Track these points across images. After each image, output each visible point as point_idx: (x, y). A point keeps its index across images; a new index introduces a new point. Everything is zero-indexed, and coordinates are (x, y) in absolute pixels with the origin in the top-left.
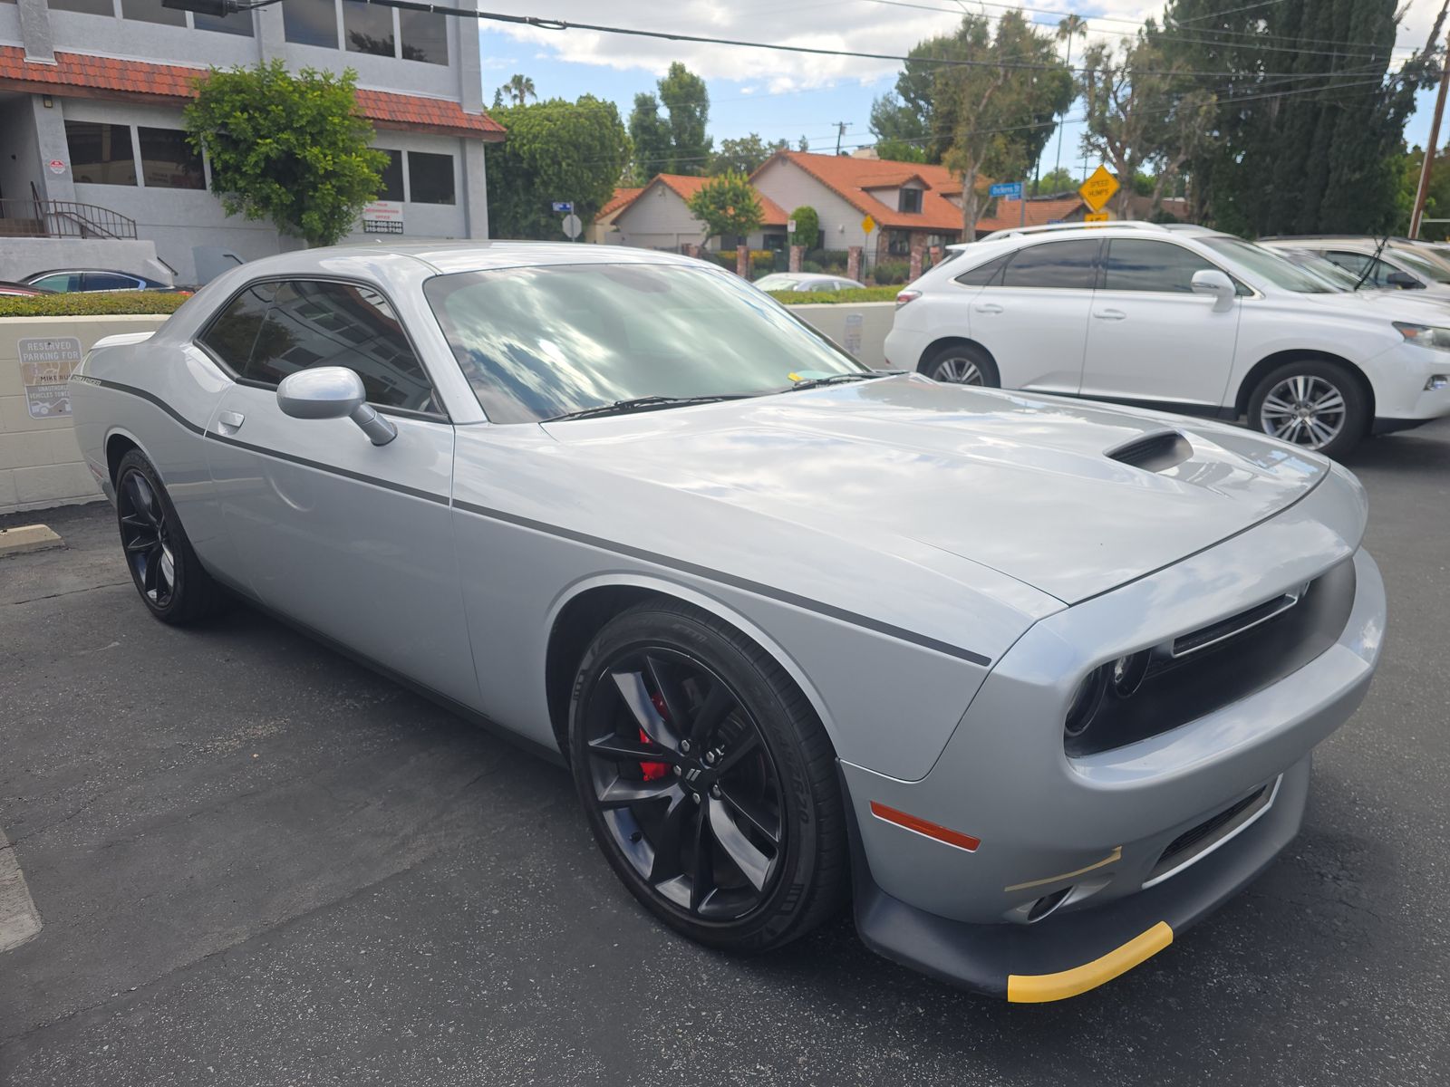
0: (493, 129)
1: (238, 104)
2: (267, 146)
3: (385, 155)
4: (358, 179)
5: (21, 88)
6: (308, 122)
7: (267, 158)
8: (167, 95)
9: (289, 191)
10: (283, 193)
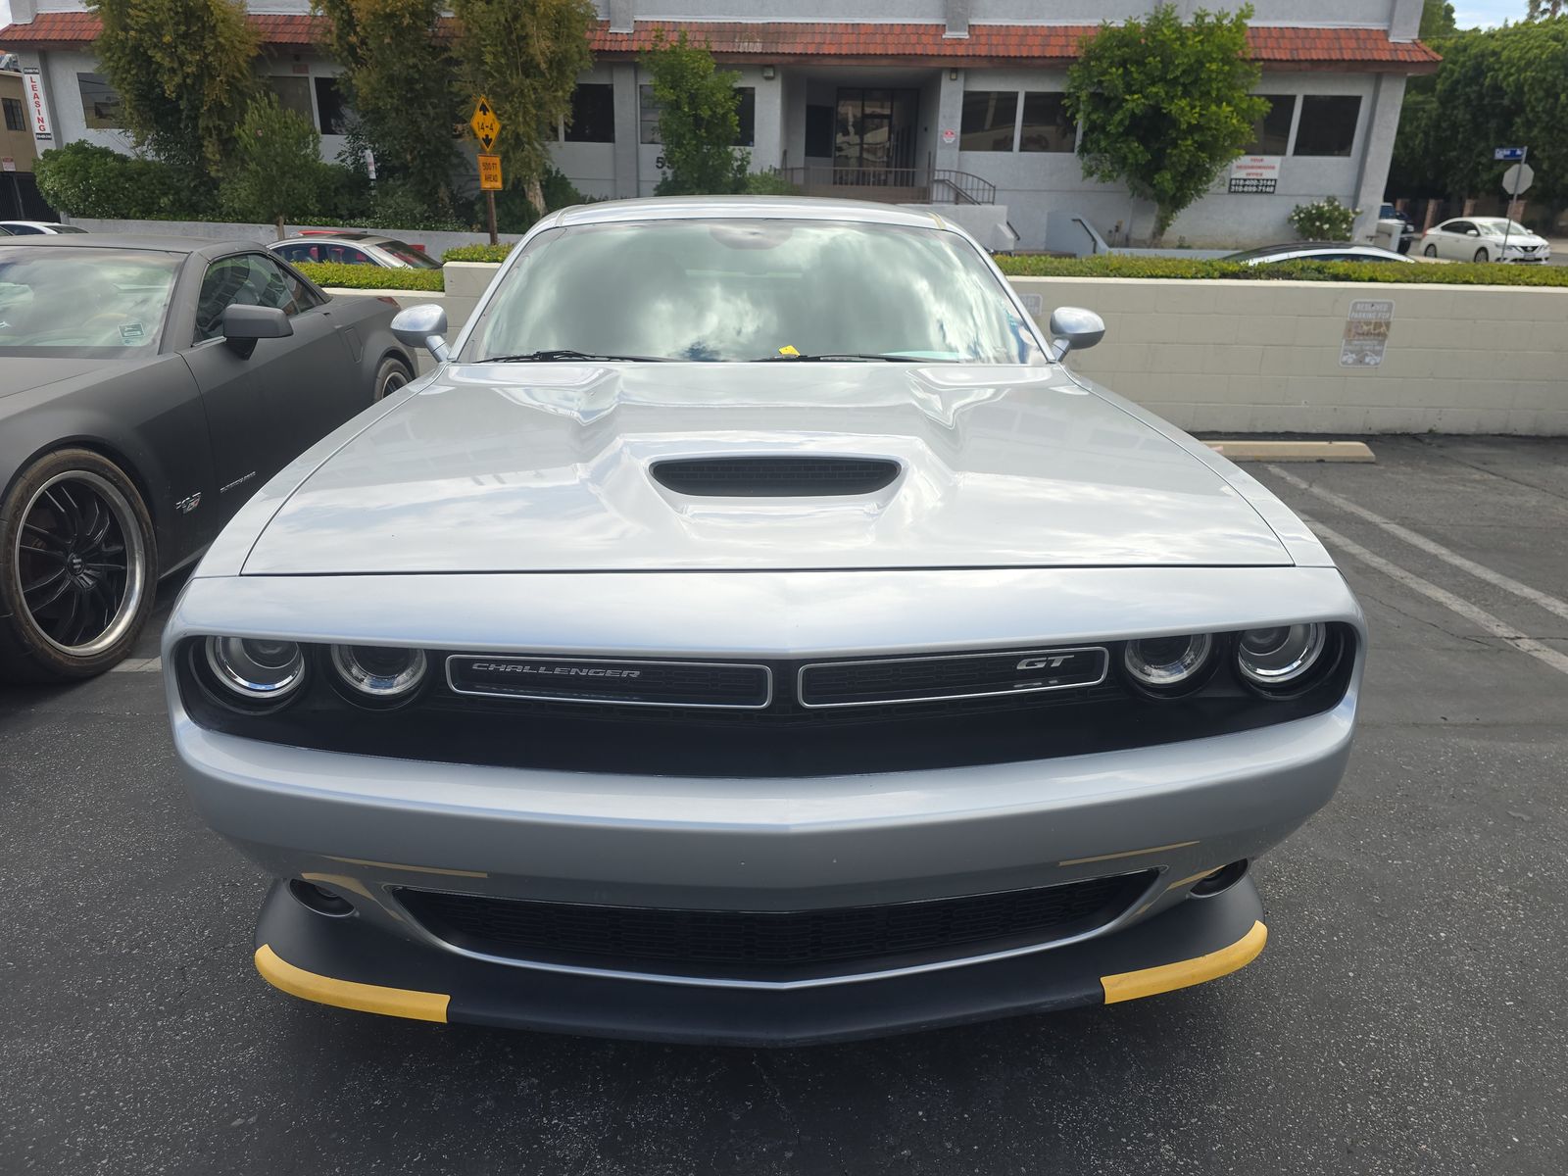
0: (1426, 58)
1: (1116, 59)
2: (1134, 103)
3: (1267, 102)
4: (1225, 132)
5: (934, 64)
6: (1184, 72)
7: (1133, 115)
8: (1057, 57)
9: (1147, 148)
10: (1140, 152)
